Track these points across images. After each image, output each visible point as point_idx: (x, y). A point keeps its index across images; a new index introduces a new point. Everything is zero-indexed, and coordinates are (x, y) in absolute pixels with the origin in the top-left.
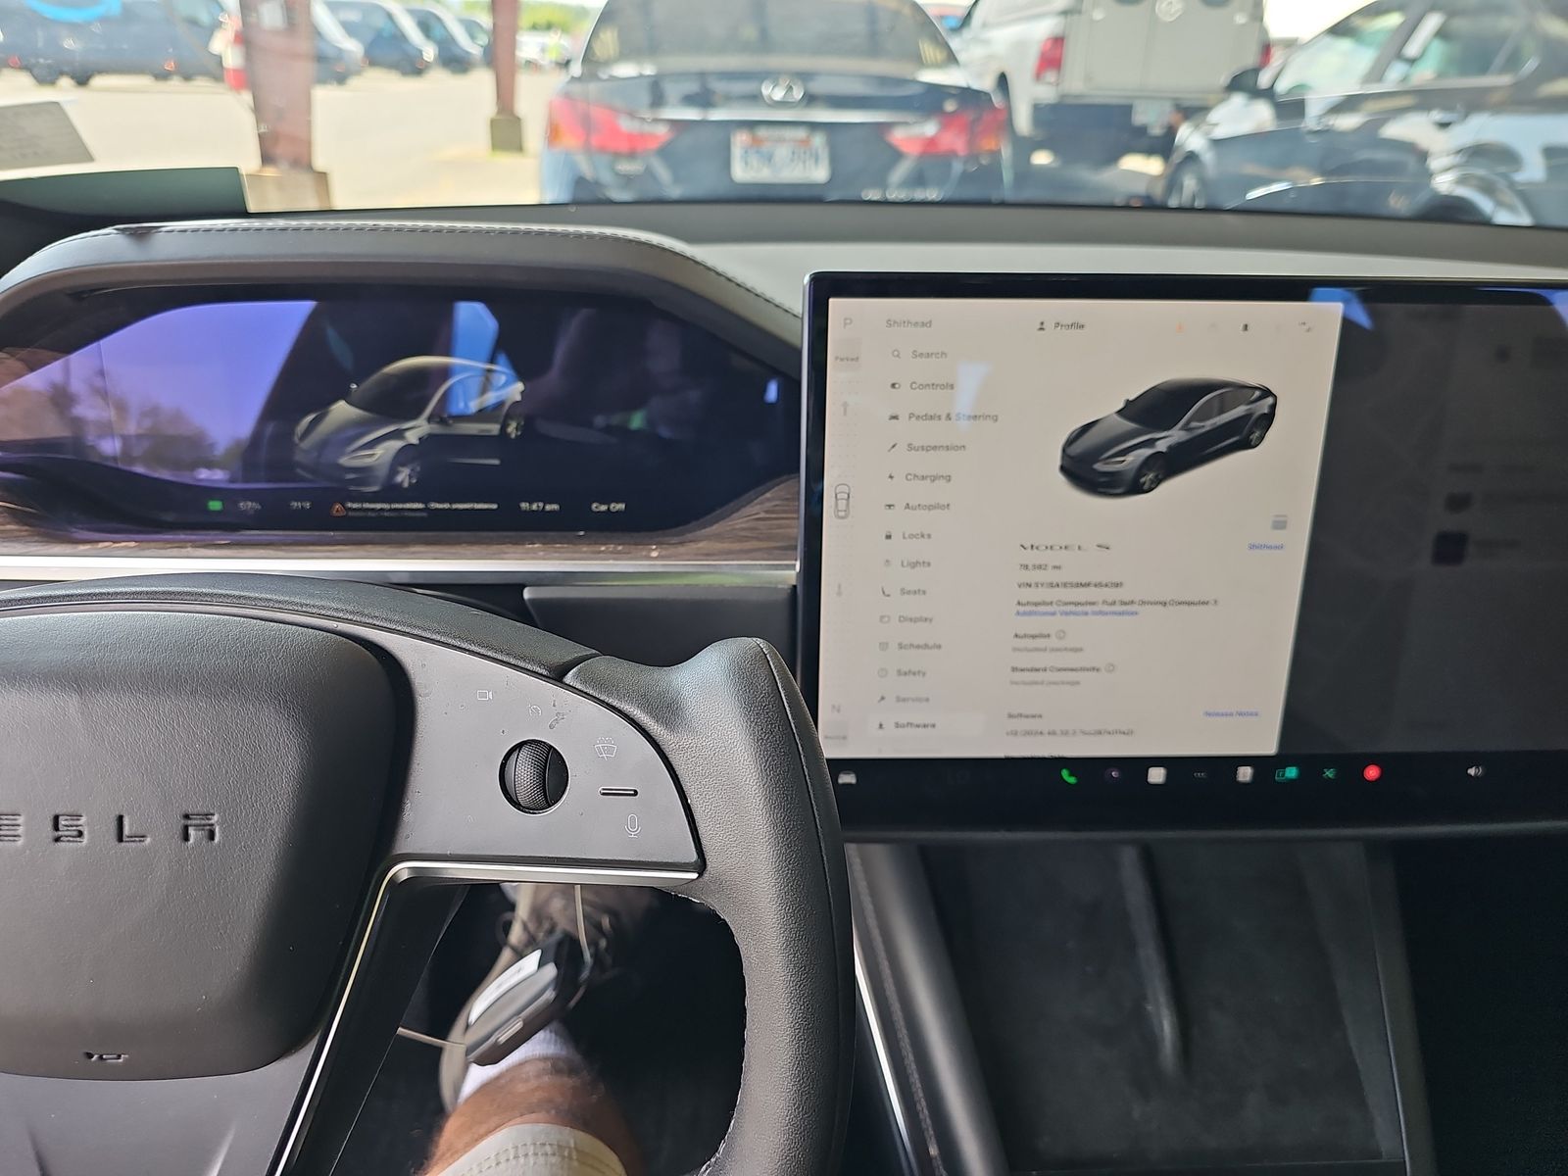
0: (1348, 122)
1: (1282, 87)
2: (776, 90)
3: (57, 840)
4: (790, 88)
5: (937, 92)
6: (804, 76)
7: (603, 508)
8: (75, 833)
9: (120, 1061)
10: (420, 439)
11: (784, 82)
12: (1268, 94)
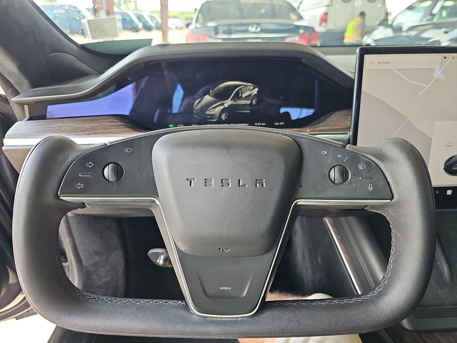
0: (413, 33)
1: (395, 24)
2: (253, 28)
3: (222, 186)
4: (257, 28)
5: (298, 27)
6: (258, 24)
7: (278, 124)
8: (227, 184)
9: (228, 251)
10: (228, 106)
11: (255, 26)
12: (391, 26)
